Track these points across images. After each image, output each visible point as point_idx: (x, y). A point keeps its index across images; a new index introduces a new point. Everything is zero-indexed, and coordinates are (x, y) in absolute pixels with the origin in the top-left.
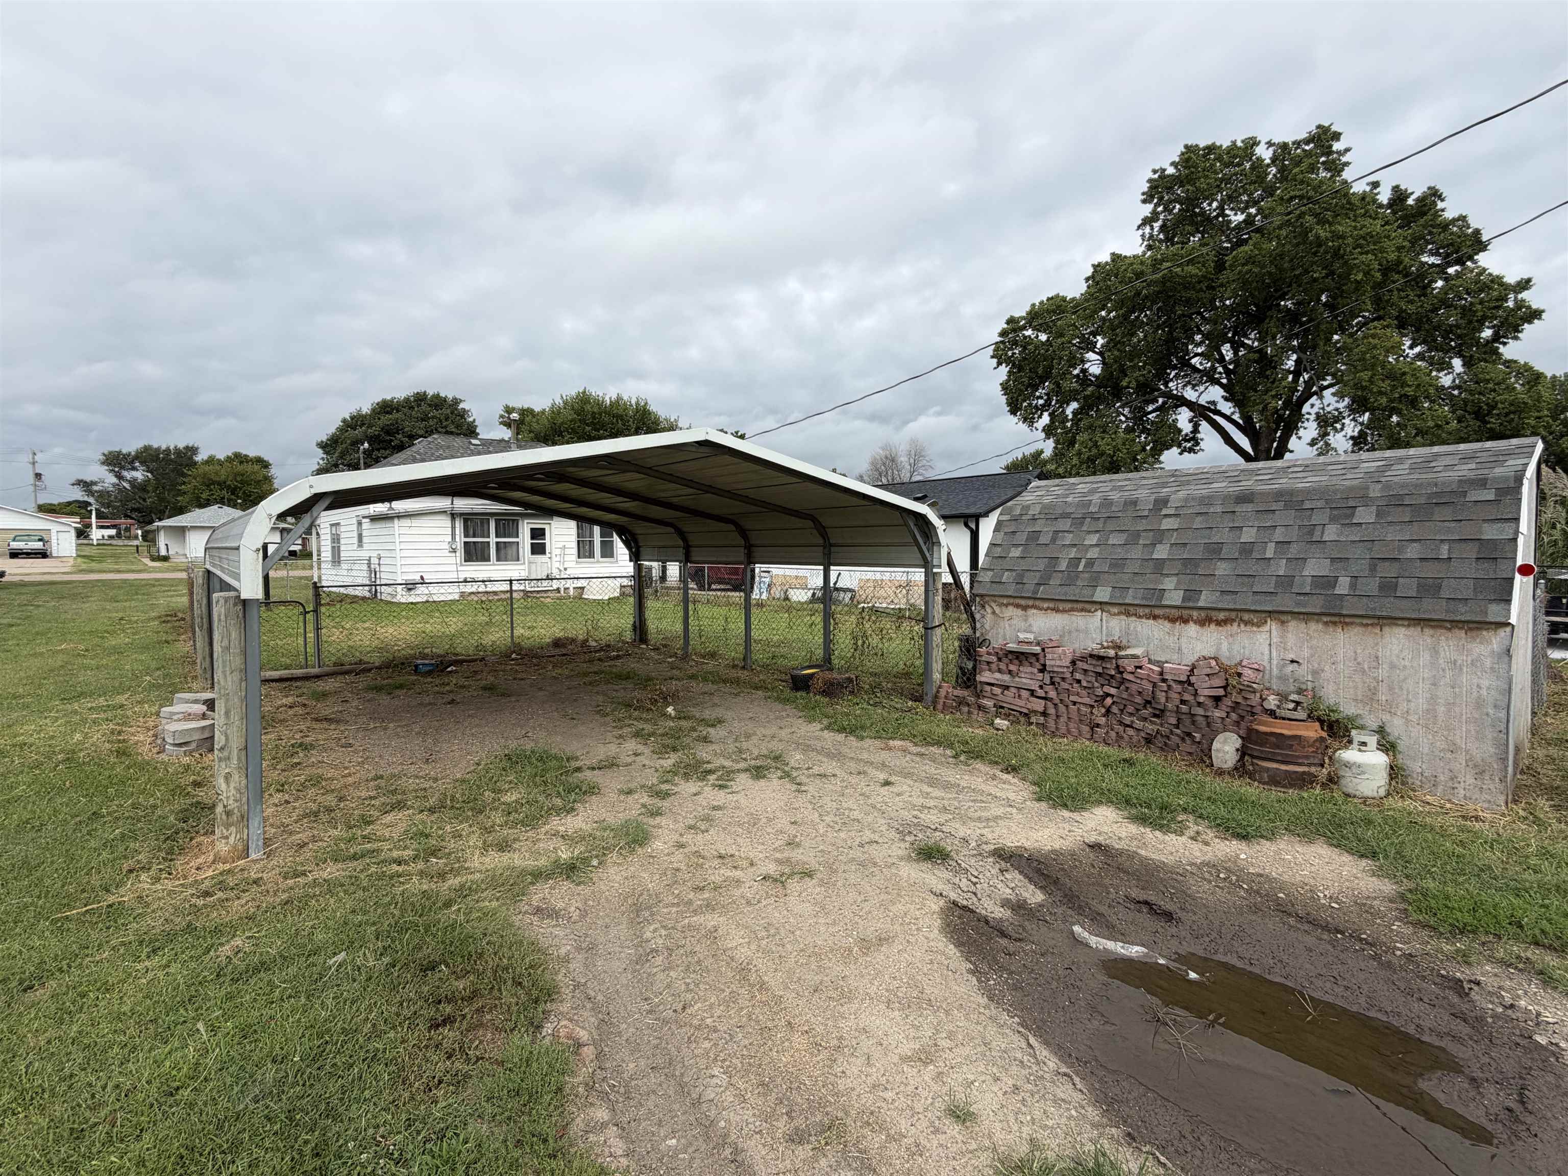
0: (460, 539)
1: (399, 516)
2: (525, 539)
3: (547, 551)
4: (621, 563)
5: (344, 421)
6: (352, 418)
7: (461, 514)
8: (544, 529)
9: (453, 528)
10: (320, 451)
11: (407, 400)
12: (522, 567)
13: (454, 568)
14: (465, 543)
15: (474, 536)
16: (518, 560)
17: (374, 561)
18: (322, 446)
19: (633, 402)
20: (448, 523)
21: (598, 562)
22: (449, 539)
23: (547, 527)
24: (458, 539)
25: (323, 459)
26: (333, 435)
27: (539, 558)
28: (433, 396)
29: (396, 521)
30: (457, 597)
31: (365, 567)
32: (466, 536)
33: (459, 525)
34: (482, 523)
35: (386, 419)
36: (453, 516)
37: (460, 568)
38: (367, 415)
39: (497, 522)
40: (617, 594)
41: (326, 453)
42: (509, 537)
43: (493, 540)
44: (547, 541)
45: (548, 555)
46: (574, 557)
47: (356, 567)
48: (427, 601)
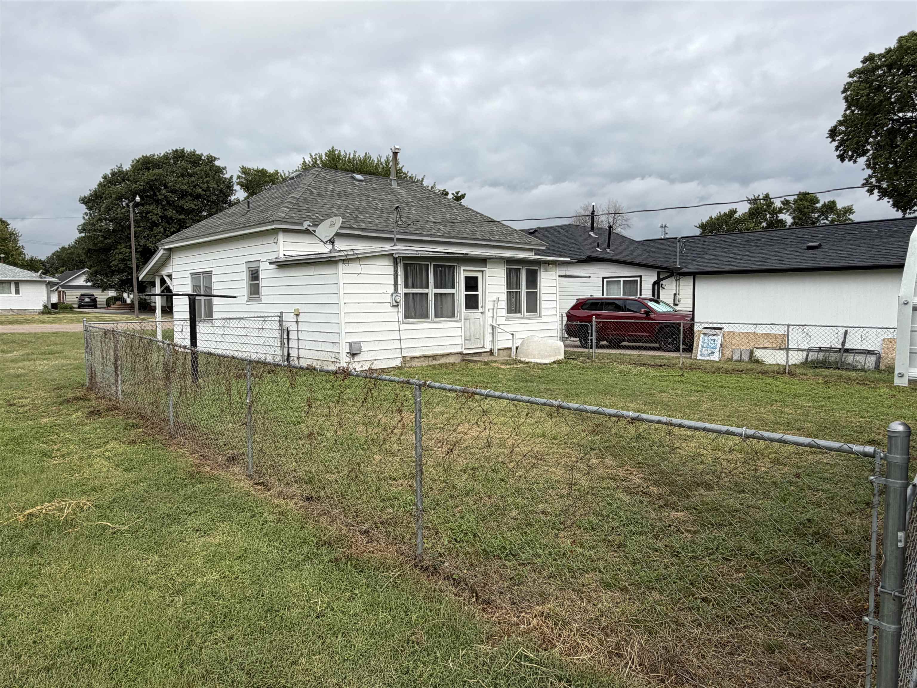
0: (402, 290)
1: (346, 260)
2: (460, 290)
3: (480, 305)
4: (544, 319)
5: (105, 177)
6: (113, 174)
7: (403, 261)
8: (476, 278)
9: (395, 276)
10: (84, 207)
11: (166, 157)
12: (458, 324)
13: (395, 326)
14: (406, 295)
15: (414, 287)
16: (453, 315)
17: (289, 318)
18: (85, 201)
19: (383, 160)
20: (390, 270)
21: (524, 319)
22: (391, 289)
23: (479, 275)
24: (400, 291)
25: (86, 214)
26: (95, 191)
27: (473, 314)
29: (340, 266)
30: (399, 363)
31: (277, 326)
32: (407, 286)
33: (401, 272)
34: (421, 270)
35: (149, 175)
36: (396, 261)
37: (402, 327)
38: (127, 172)
39: (436, 268)
40: (561, 357)
41: (90, 209)
42: (445, 287)
43: (432, 291)
44: (480, 293)
45: (480, 310)
46: (503, 312)
47: (267, 326)
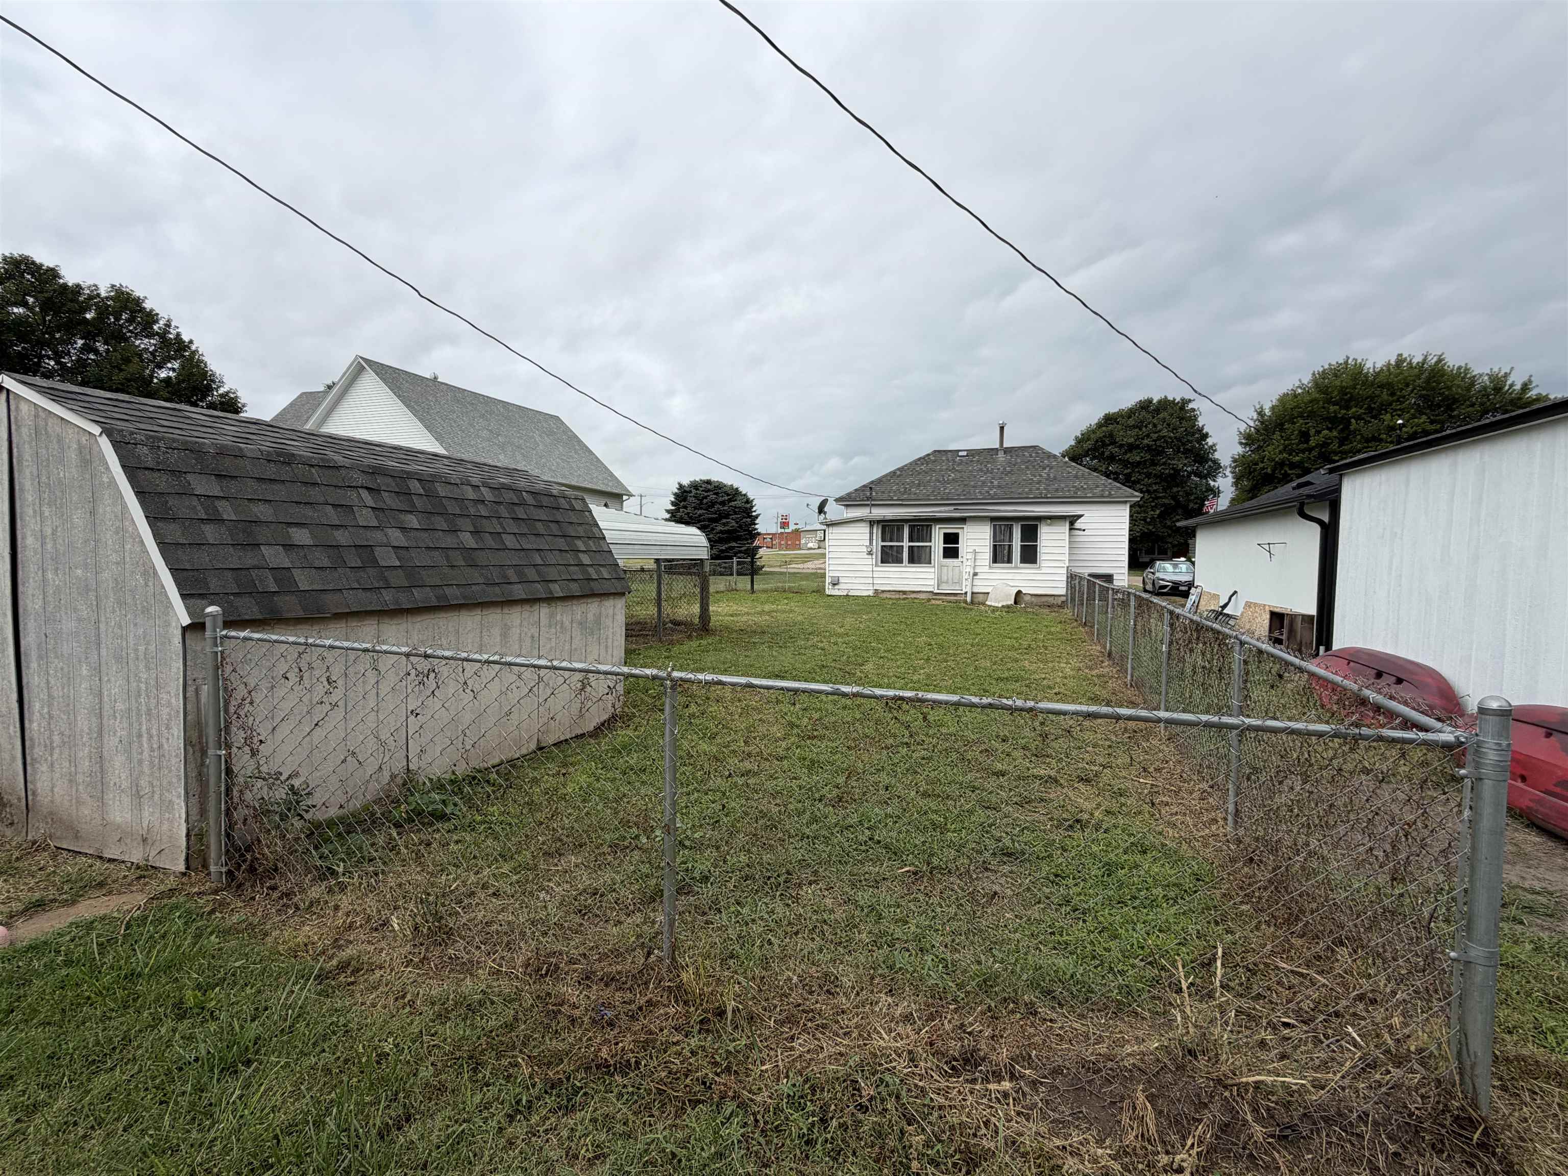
0: (878, 544)
2: (937, 543)
3: (960, 555)
4: (1044, 570)
7: (879, 522)
8: (957, 534)
9: (871, 533)
12: (933, 570)
13: (869, 568)
14: (882, 546)
15: (891, 541)
16: (930, 563)
20: (867, 530)
21: (1016, 568)
22: (867, 543)
23: (960, 531)
24: (875, 543)
27: (950, 562)
28: (1160, 402)
30: (871, 593)
32: (883, 541)
33: (877, 531)
34: (898, 529)
36: (872, 523)
37: (875, 569)
39: (912, 529)
40: (1011, 602)
42: (922, 541)
43: (906, 544)
44: (960, 546)
45: (961, 559)
46: (989, 562)
48: (847, 595)
